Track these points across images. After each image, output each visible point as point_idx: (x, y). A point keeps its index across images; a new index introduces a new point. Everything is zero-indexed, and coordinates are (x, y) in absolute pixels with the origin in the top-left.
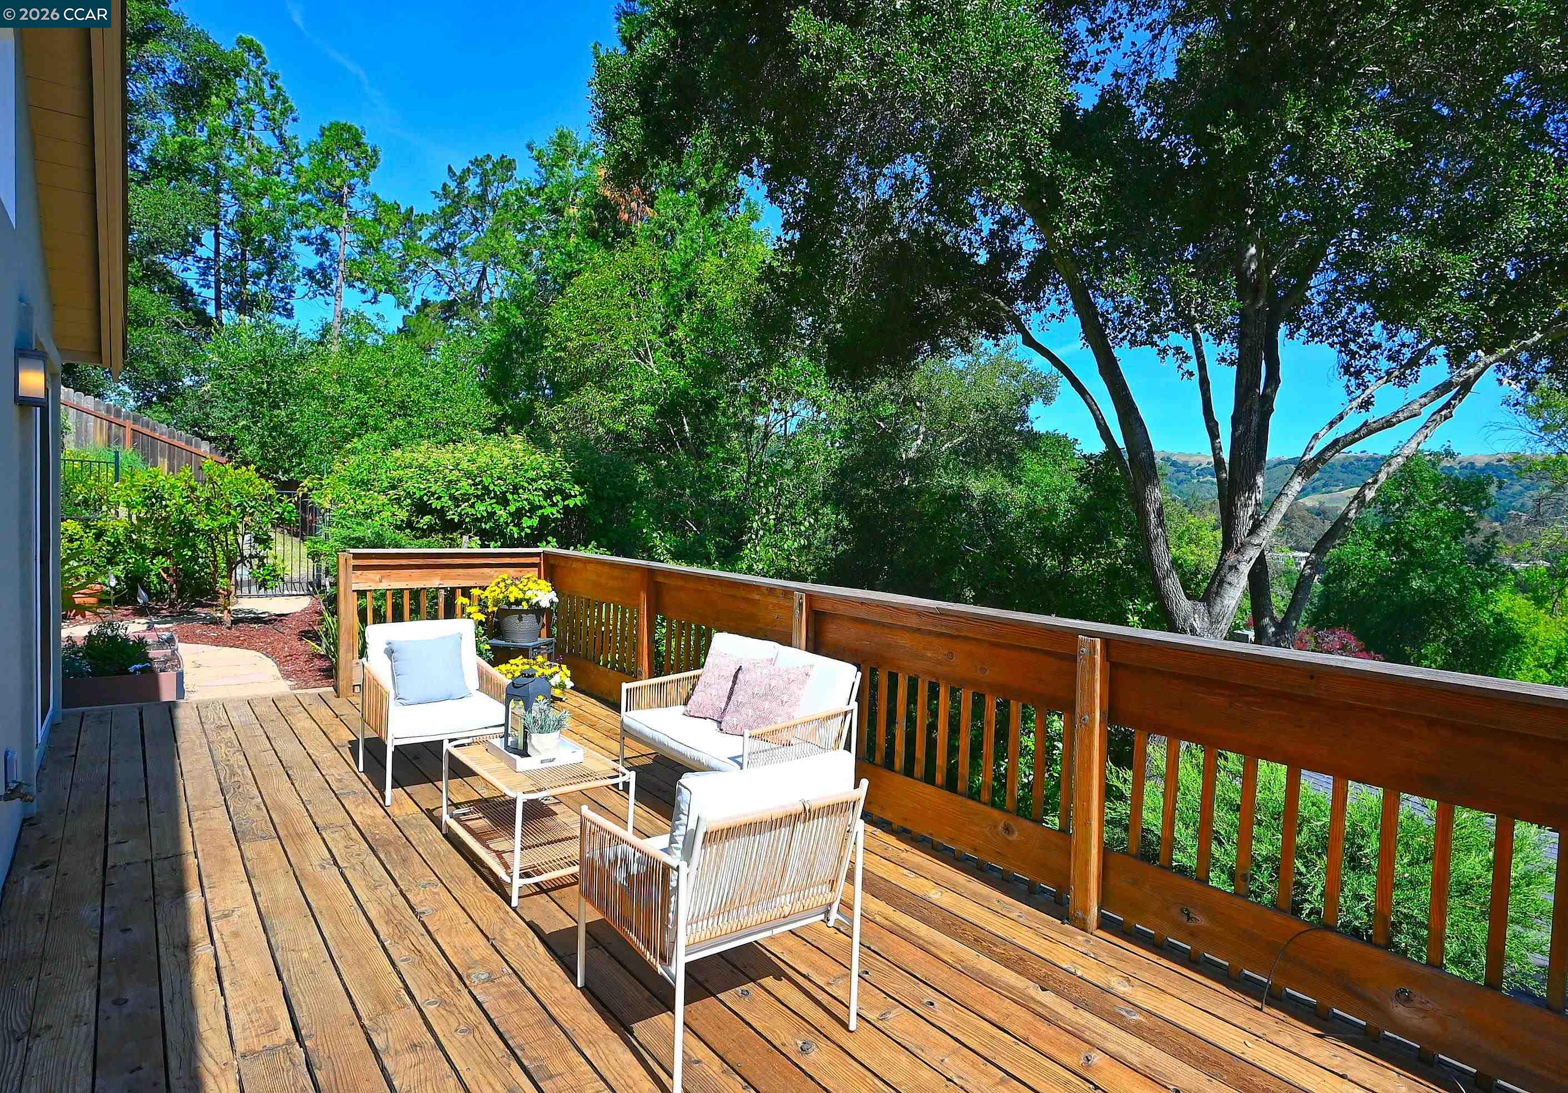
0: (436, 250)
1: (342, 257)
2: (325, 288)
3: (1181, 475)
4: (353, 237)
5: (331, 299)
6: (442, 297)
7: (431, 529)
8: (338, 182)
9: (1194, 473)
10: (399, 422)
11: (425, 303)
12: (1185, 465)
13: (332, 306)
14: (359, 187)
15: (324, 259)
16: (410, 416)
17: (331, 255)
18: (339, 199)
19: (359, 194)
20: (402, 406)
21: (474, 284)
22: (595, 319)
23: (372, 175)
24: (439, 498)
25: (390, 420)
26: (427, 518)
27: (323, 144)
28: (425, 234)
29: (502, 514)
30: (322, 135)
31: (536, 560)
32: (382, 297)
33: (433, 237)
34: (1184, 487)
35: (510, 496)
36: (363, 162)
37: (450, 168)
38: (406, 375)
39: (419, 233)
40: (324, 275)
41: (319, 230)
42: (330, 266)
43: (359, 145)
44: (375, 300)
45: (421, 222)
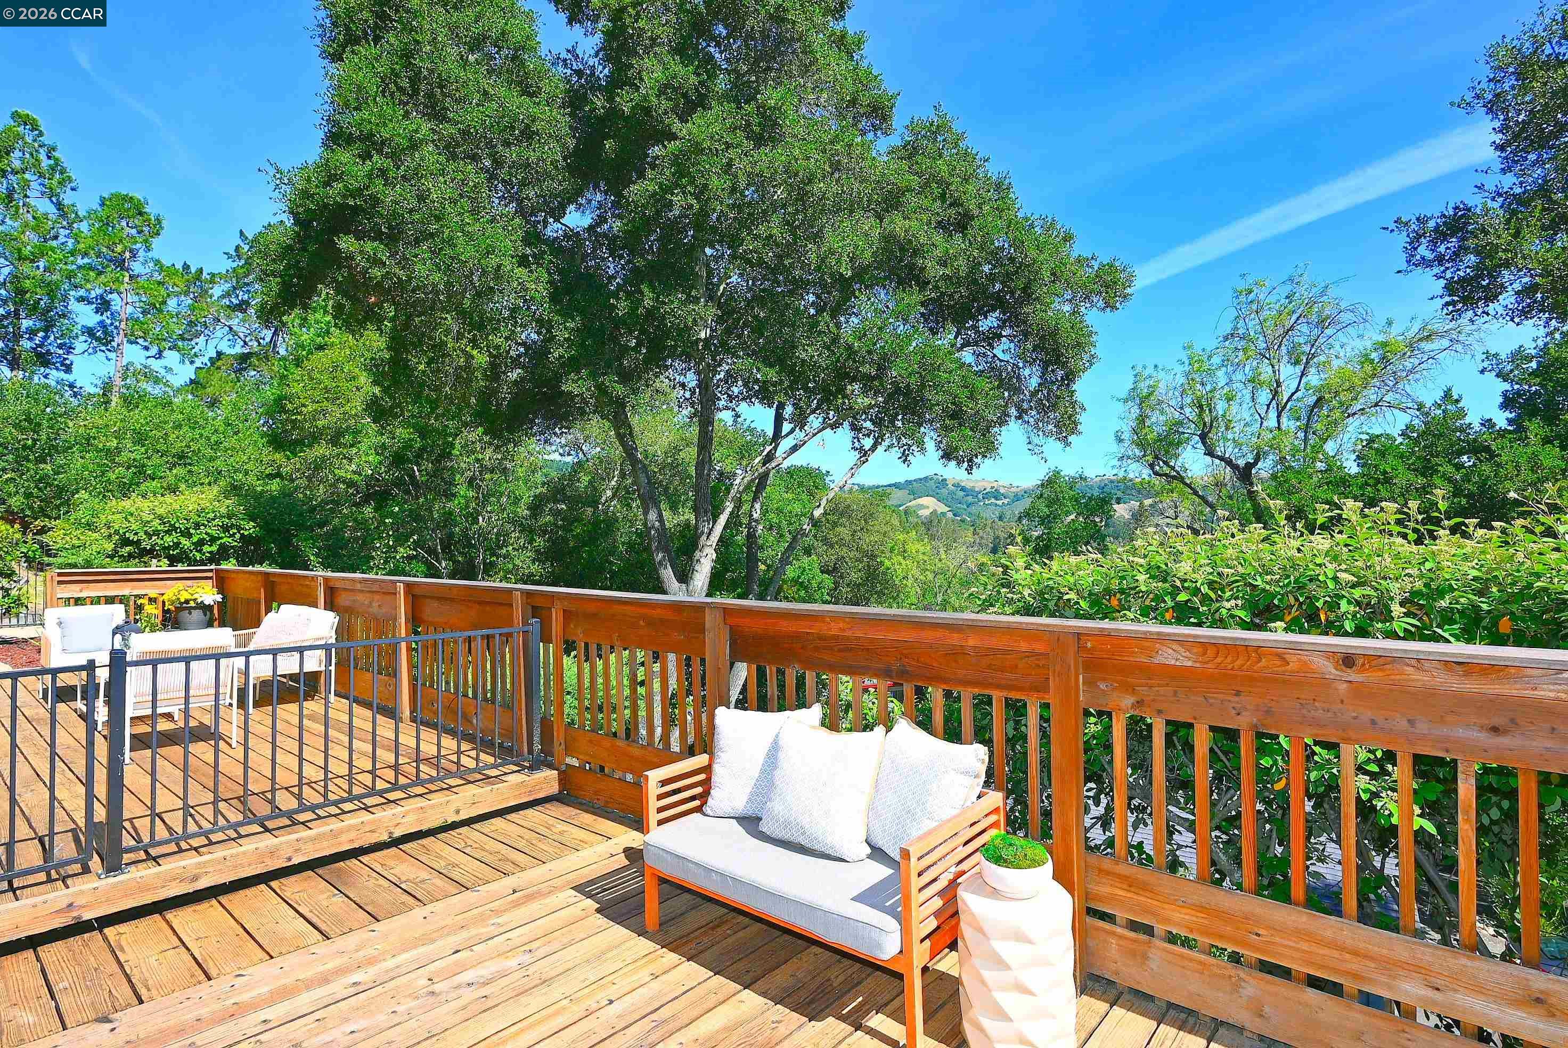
0: (228, 306)
1: (123, 316)
2: (106, 345)
3: (970, 499)
4: (136, 298)
5: (112, 355)
6: (238, 349)
7: (131, 556)
8: (119, 248)
9: (980, 496)
10: (179, 471)
11: (219, 354)
12: (972, 489)
13: (113, 362)
14: (141, 253)
15: (104, 317)
16: (190, 464)
17: (112, 314)
18: (121, 264)
19: (141, 259)
20: (181, 456)
21: (268, 339)
22: (327, 390)
23: (156, 242)
24: (136, 534)
25: (171, 470)
26: (128, 549)
27: (103, 214)
28: (217, 291)
29: (185, 542)
30: (102, 204)
31: (210, 574)
32: (167, 353)
33: (227, 295)
34: (973, 509)
35: (192, 531)
36: (146, 229)
37: (241, 232)
38: (185, 429)
39: (210, 292)
40: (105, 333)
41: (99, 291)
42: (112, 324)
43: (141, 214)
44: (160, 355)
45: (212, 282)
